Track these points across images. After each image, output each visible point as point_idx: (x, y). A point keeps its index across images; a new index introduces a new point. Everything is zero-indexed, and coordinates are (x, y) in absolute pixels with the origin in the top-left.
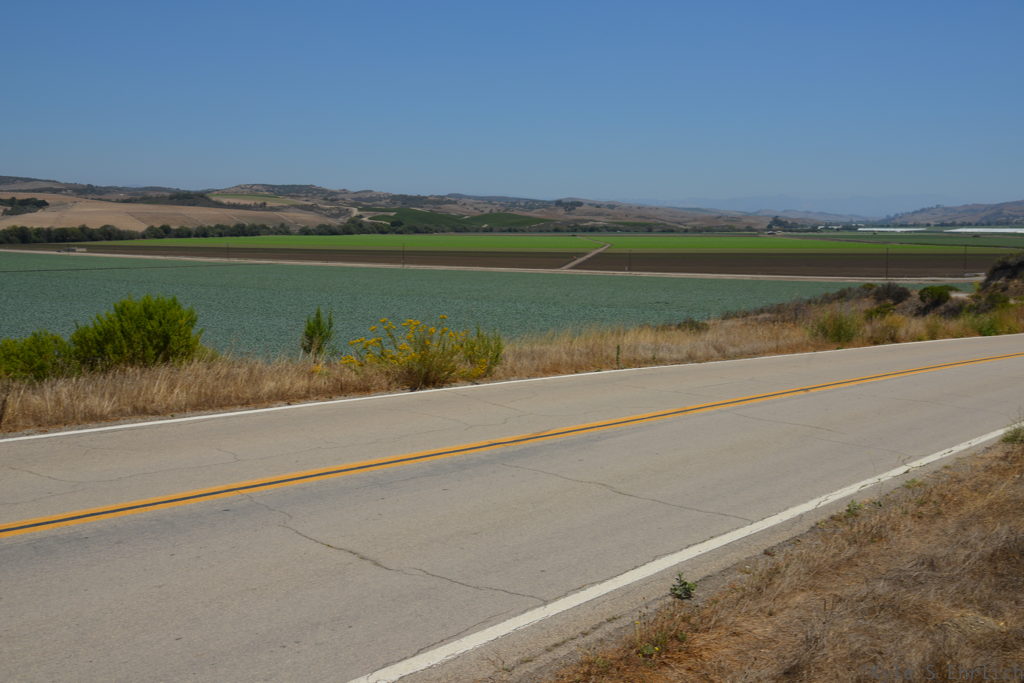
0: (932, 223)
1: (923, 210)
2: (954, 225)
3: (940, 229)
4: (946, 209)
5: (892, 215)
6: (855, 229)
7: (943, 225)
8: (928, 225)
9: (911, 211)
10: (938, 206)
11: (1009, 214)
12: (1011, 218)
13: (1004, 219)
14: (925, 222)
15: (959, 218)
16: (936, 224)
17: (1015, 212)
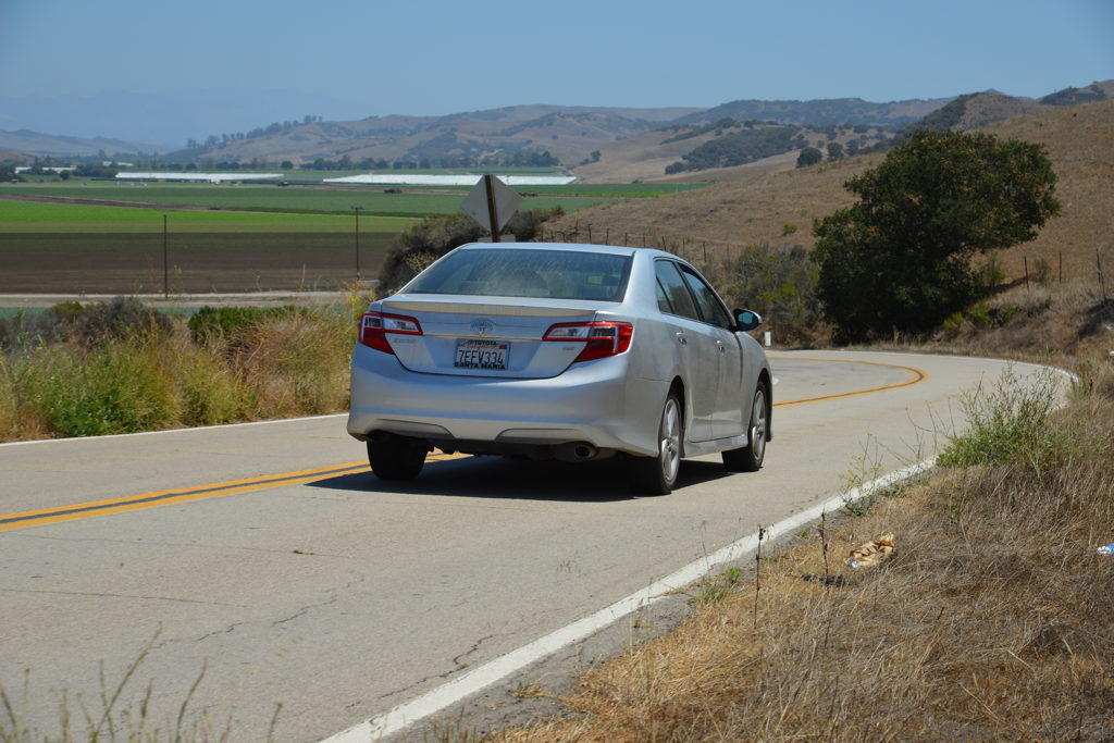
0: (297, 161)
1: (274, 129)
2: (345, 166)
3: (312, 175)
4: (328, 127)
5: (201, 140)
6: (109, 175)
7: (320, 165)
8: (287, 166)
9: (246, 130)
10: (308, 120)
11: (469, 141)
12: (474, 150)
13: (458, 152)
14: (280, 159)
15: (358, 148)
16: (306, 162)
17: (482, 135)
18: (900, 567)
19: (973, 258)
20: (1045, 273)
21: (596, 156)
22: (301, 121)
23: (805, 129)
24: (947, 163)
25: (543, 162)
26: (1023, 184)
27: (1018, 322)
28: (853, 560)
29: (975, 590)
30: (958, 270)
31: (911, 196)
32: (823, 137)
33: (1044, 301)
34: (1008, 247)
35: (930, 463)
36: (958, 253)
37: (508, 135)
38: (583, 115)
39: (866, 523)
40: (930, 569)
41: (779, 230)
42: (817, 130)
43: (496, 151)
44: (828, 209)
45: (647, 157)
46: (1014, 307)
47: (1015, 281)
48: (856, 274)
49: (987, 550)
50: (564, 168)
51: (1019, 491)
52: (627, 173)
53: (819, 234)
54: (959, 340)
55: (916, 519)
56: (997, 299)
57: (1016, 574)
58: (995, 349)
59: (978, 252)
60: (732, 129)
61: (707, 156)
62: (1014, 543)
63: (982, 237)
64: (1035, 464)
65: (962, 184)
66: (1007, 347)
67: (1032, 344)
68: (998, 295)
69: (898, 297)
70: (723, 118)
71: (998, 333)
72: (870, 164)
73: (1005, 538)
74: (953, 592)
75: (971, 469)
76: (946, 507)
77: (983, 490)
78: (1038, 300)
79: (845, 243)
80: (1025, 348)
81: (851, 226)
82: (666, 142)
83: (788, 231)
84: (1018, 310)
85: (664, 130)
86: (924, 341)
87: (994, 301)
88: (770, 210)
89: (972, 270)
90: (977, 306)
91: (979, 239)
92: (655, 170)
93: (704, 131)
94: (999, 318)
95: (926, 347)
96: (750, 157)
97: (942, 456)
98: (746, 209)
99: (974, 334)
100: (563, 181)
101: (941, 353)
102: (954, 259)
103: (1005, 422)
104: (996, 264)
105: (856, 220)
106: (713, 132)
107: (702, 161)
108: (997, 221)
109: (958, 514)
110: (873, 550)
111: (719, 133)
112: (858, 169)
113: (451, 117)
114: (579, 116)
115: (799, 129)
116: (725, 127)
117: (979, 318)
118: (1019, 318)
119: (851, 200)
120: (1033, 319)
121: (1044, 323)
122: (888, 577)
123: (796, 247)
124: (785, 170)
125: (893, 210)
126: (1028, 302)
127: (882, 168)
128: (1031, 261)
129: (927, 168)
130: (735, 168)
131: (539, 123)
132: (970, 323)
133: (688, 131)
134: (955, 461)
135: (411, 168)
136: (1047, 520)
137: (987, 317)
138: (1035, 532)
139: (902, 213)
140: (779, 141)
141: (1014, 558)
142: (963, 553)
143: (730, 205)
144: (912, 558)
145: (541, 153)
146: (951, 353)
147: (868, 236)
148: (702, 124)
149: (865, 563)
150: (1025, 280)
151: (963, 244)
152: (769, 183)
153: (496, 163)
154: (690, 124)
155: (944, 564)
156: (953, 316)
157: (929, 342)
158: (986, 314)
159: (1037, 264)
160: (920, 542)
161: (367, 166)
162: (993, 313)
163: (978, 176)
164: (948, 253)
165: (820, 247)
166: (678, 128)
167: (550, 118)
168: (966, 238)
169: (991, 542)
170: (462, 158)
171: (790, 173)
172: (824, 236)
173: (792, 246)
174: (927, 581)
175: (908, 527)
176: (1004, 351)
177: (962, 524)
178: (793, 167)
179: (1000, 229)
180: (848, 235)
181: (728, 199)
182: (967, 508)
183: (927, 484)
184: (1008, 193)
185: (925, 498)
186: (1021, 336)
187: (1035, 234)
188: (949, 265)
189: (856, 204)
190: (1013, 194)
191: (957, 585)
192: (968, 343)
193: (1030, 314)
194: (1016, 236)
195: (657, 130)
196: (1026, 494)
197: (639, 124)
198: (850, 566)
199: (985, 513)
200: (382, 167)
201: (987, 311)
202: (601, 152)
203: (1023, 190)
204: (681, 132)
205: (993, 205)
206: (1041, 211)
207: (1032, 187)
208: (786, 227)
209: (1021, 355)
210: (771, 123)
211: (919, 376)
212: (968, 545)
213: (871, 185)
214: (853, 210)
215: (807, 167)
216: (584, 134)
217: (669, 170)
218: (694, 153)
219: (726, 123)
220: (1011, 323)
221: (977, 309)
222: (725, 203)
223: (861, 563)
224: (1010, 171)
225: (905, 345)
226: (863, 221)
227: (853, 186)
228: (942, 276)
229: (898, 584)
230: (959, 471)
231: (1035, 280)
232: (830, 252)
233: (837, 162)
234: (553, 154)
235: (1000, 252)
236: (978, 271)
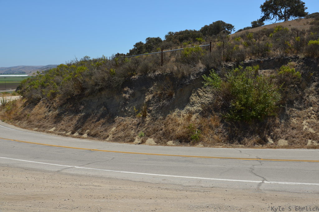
11: (13, 70)
17: (15, 70)
21: (31, 72)
25: (24, 73)
37: (19, 70)
38: (29, 67)
43: (17, 72)
85: (40, 68)
93: (45, 69)
100: (27, 75)
113: (10, 67)
154: (43, 68)
167: (24, 67)
197: (36, 68)
200: (2, 74)
216: (29, 69)
219: (48, 68)
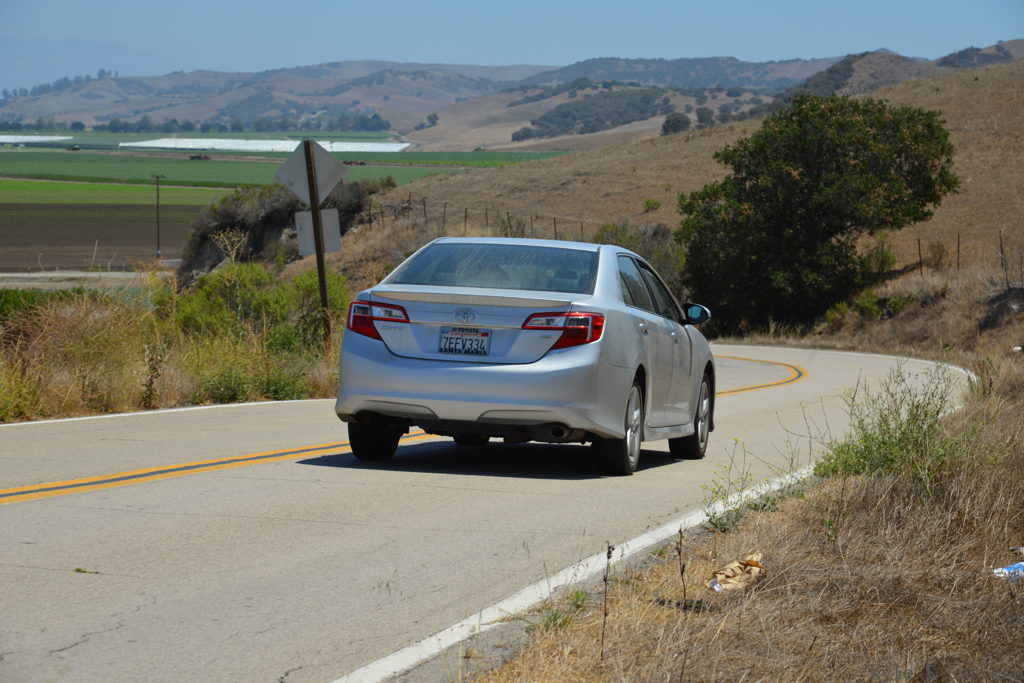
0: (89, 121)
1: (62, 85)
2: (145, 128)
3: (106, 138)
4: (125, 83)
7: (115, 127)
8: (77, 127)
10: (102, 74)
11: (288, 101)
12: (293, 111)
13: (274, 113)
14: (70, 119)
15: (160, 108)
16: (99, 123)
17: (302, 95)
18: (769, 591)
19: (859, 240)
20: (941, 258)
21: (433, 120)
22: (94, 75)
23: (670, 92)
24: (831, 132)
25: (373, 126)
26: (916, 157)
27: (910, 313)
28: (716, 582)
29: (852, 617)
30: (842, 254)
31: (790, 169)
32: (692, 101)
33: (939, 289)
34: (900, 227)
35: (806, 472)
36: (843, 234)
37: (333, 95)
38: (419, 72)
39: (731, 539)
40: (803, 593)
41: (640, 206)
42: (685, 93)
43: (319, 113)
44: (696, 183)
45: (491, 121)
46: (906, 295)
47: (907, 267)
48: (727, 256)
49: (867, 572)
50: (396, 133)
51: (906, 505)
52: (469, 139)
53: (685, 212)
54: (844, 332)
55: (789, 536)
56: (886, 286)
57: (900, 599)
58: (883, 344)
59: (865, 233)
60: (589, 91)
61: (559, 121)
62: (898, 563)
63: (869, 216)
64: (923, 474)
65: (847, 156)
66: (897, 341)
67: (926, 338)
68: (888, 282)
69: (774, 284)
70: (578, 77)
71: (887, 325)
72: (745, 132)
73: (889, 558)
74: (828, 619)
75: (852, 479)
76: (822, 522)
77: (864, 504)
78: (934, 287)
79: (715, 223)
80: (917, 343)
81: (722, 202)
82: (513, 104)
83: (651, 207)
84: (910, 299)
85: (511, 90)
86: (803, 334)
87: (883, 289)
88: (630, 184)
89: (859, 254)
90: (863, 294)
91: (866, 219)
92: (500, 137)
93: (555, 93)
94: (888, 309)
95: (806, 341)
96: (608, 123)
97: (820, 466)
98: (603, 182)
99: (860, 326)
100: (395, 147)
101: (822, 347)
102: (839, 241)
103: (893, 425)
104: (886, 247)
105: (727, 196)
106: (567, 94)
107: (553, 127)
108: (887, 198)
109: (836, 531)
110: (739, 571)
111: (573, 95)
112: (731, 137)
113: (267, 74)
114: (413, 74)
115: (664, 91)
116: (582, 87)
117: (866, 308)
118: (912, 308)
119: (723, 173)
120: (927, 310)
121: (940, 314)
122: (754, 602)
123: (659, 226)
124: (649, 138)
125: (770, 185)
126: (921, 291)
127: (757, 137)
128: (925, 243)
129: (809, 138)
130: (591, 135)
131: (367, 81)
132: (856, 314)
133: (538, 92)
134: (835, 471)
135: (221, 131)
136: (937, 539)
137: (876, 308)
138: (922, 552)
139: (780, 188)
140: (641, 106)
141: (898, 581)
142: (841, 575)
143: (584, 178)
144: (782, 580)
145: (370, 116)
146: (834, 348)
147: (741, 214)
148: (554, 84)
149: (729, 586)
150: (919, 265)
151: (849, 224)
152: (629, 153)
153: (319, 126)
154: (541, 84)
155: (818, 587)
156: (837, 305)
157: (810, 335)
158: (874, 304)
159: (933, 247)
160: (792, 562)
161: (169, 129)
162: (882, 303)
163: (866, 147)
164: (831, 235)
165: (686, 225)
166: (528, 88)
167: (380, 76)
168: (852, 217)
169: (872, 562)
170: (279, 121)
171: (653, 142)
172: (691, 213)
173: (654, 224)
174: (799, 606)
175: (779, 545)
176: (894, 346)
177: (840, 542)
178: (657, 135)
179: (890, 207)
180: (718, 213)
181: (582, 171)
182: (846, 524)
183: (802, 496)
184: (900, 167)
185: (799, 512)
186: (914, 329)
187: (930, 214)
188: (833, 247)
189: (728, 178)
190: (906, 168)
191: (834, 611)
192: (854, 336)
193: (924, 304)
194: (909, 215)
195: (503, 91)
196: (914, 508)
197: (481, 84)
198: (712, 589)
199: (867, 530)
200: (187, 129)
201: (875, 300)
202: (439, 115)
203: (916, 163)
204: (530, 93)
205: (883, 180)
206: (937, 187)
207: (927, 160)
208: (647, 203)
209: (913, 350)
210: (632, 84)
211: (797, 374)
212: (846, 566)
213: (744, 156)
214: (724, 184)
215: (673, 135)
216: (419, 95)
217: (517, 137)
218: (544, 118)
219: (582, 84)
220: (902, 314)
221: (864, 298)
222: (579, 175)
223: (724, 586)
224: (902, 141)
225: (783, 338)
226: (734, 197)
227: (725, 157)
228: (825, 260)
229: (766, 610)
230: (839, 483)
231: (929, 266)
232: (699, 233)
233: (707, 130)
234: (384, 118)
235: (891, 234)
236: (865, 255)
